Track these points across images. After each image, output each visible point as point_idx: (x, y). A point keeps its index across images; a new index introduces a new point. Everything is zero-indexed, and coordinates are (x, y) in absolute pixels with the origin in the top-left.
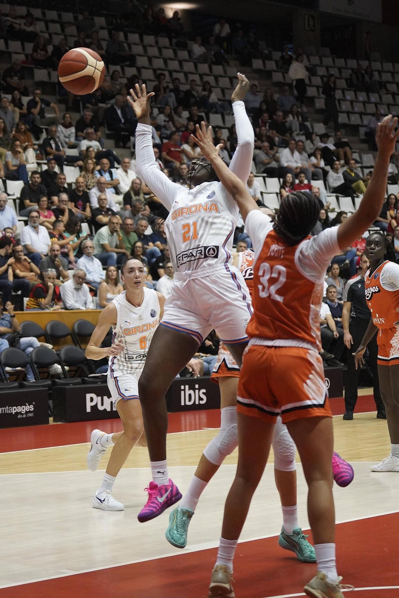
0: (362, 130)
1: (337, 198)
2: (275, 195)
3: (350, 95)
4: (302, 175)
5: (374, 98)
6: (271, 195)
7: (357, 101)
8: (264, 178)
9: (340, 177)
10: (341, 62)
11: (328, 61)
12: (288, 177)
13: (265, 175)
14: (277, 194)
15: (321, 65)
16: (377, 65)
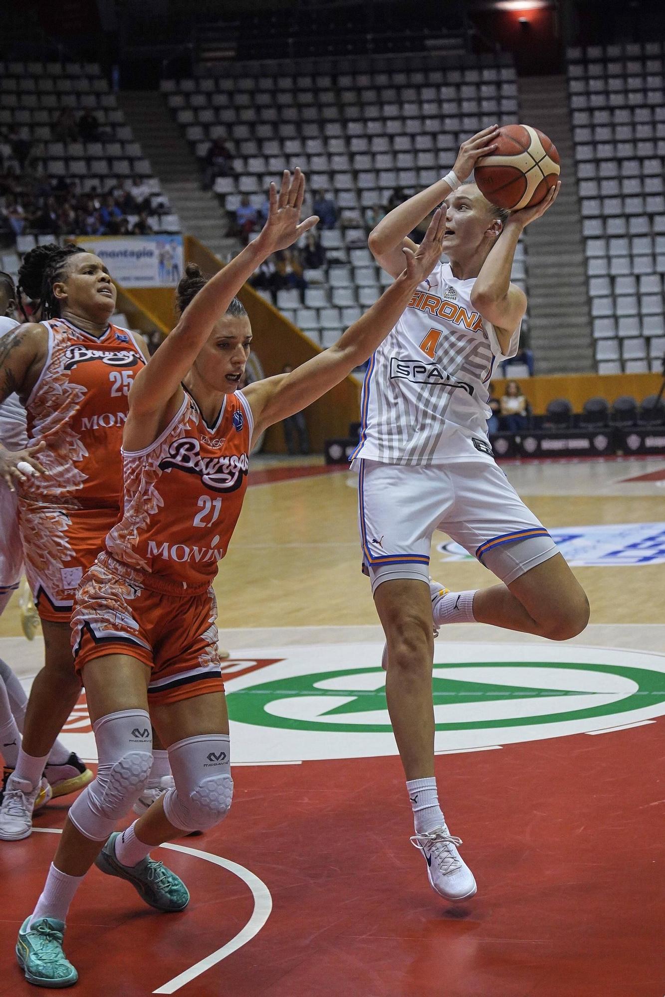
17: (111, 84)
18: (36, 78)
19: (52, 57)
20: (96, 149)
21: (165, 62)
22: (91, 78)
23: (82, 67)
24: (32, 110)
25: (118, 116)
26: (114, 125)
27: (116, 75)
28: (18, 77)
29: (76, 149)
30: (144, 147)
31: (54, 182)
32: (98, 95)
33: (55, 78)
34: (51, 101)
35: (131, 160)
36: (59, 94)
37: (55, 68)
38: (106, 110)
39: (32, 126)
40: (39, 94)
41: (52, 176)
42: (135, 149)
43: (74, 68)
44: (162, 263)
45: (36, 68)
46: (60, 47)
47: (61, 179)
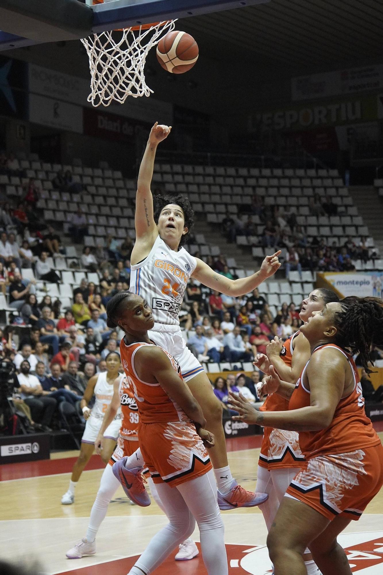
0: (66, 226)
3: (55, 195)
4: (14, 264)
5: (76, 198)
7: (62, 201)
10: (47, 166)
11: (37, 165)
15: (31, 168)
16: (79, 170)
17: (344, 182)
18: (301, 178)
19: (309, 166)
20: (335, 220)
21: (377, 169)
22: (333, 178)
23: (328, 171)
24: (298, 197)
25: (349, 201)
26: (346, 206)
27: (347, 176)
28: (290, 178)
29: (324, 220)
30: (364, 219)
31: (311, 240)
32: (337, 188)
33: (311, 178)
34: (309, 192)
35: (357, 227)
36: (314, 188)
37: (312, 172)
38: (342, 197)
39: (298, 207)
40: (302, 187)
41: (309, 236)
42: (358, 220)
43: (323, 173)
44: (375, 288)
45: (301, 172)
46: (315, 160)
47: (315, 238)
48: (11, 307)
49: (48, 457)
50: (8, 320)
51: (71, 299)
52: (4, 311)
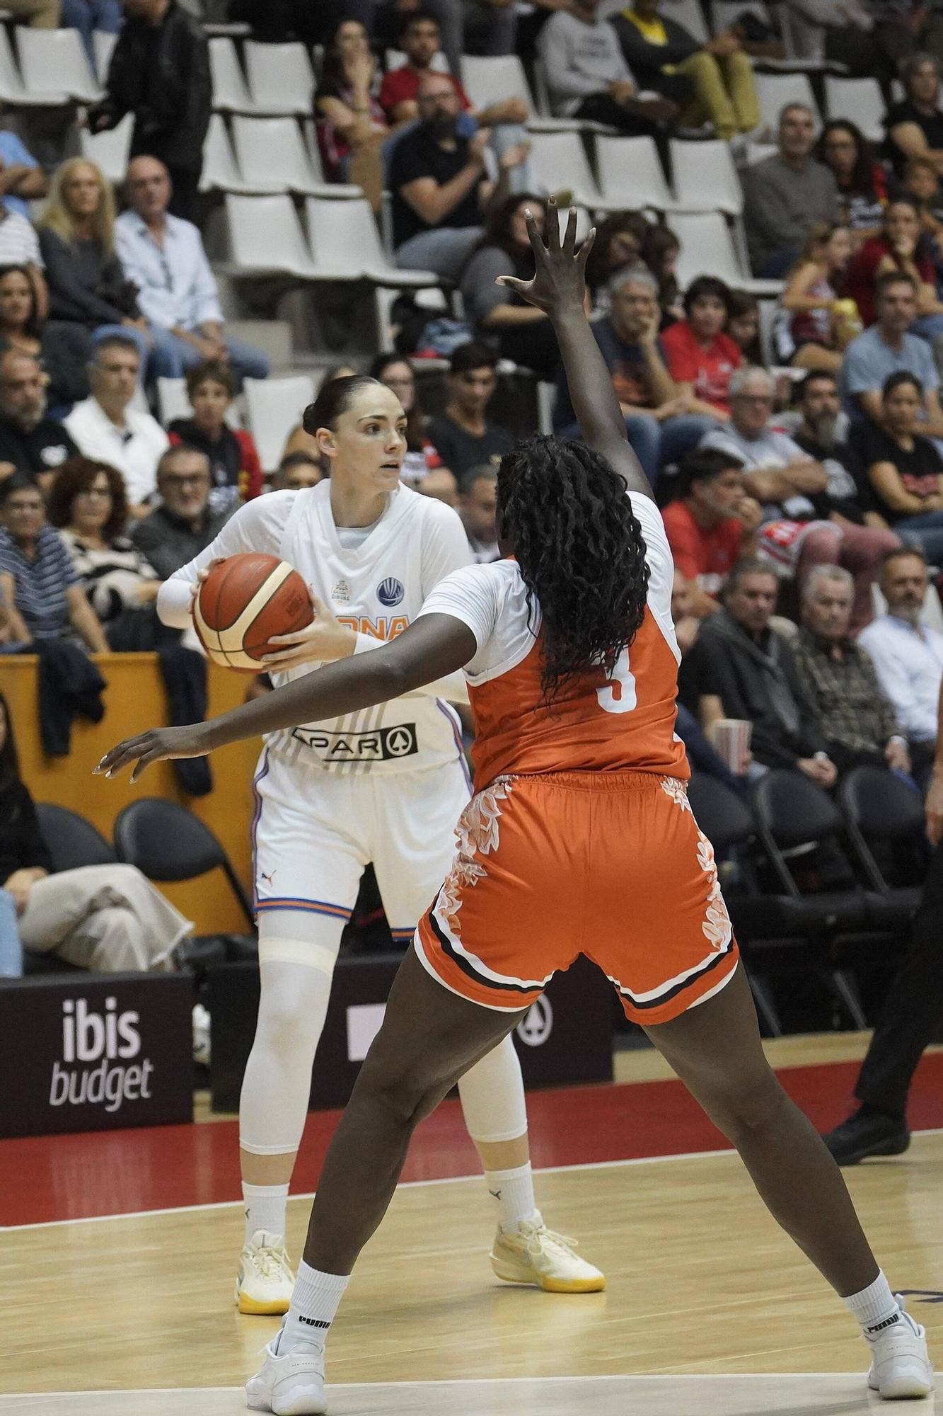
1: (588, 142)
2: (290, 125)
4: (426, 26)
6: (273, 125)
8: (238, 43)
9: (601, 42)
12: (348, 37)
13: (241, 28)
14: (300, 118)
48: (401, 266)
49: (606, 1072)
50: (388, 335)
51: (729, 219)
52: (366, 287)
